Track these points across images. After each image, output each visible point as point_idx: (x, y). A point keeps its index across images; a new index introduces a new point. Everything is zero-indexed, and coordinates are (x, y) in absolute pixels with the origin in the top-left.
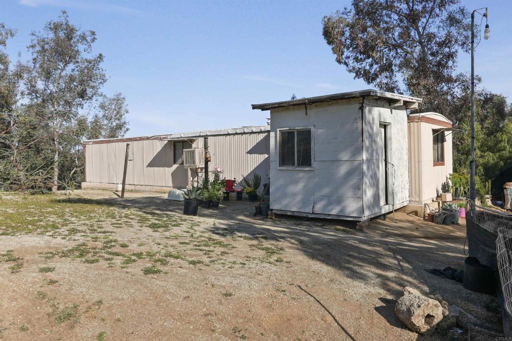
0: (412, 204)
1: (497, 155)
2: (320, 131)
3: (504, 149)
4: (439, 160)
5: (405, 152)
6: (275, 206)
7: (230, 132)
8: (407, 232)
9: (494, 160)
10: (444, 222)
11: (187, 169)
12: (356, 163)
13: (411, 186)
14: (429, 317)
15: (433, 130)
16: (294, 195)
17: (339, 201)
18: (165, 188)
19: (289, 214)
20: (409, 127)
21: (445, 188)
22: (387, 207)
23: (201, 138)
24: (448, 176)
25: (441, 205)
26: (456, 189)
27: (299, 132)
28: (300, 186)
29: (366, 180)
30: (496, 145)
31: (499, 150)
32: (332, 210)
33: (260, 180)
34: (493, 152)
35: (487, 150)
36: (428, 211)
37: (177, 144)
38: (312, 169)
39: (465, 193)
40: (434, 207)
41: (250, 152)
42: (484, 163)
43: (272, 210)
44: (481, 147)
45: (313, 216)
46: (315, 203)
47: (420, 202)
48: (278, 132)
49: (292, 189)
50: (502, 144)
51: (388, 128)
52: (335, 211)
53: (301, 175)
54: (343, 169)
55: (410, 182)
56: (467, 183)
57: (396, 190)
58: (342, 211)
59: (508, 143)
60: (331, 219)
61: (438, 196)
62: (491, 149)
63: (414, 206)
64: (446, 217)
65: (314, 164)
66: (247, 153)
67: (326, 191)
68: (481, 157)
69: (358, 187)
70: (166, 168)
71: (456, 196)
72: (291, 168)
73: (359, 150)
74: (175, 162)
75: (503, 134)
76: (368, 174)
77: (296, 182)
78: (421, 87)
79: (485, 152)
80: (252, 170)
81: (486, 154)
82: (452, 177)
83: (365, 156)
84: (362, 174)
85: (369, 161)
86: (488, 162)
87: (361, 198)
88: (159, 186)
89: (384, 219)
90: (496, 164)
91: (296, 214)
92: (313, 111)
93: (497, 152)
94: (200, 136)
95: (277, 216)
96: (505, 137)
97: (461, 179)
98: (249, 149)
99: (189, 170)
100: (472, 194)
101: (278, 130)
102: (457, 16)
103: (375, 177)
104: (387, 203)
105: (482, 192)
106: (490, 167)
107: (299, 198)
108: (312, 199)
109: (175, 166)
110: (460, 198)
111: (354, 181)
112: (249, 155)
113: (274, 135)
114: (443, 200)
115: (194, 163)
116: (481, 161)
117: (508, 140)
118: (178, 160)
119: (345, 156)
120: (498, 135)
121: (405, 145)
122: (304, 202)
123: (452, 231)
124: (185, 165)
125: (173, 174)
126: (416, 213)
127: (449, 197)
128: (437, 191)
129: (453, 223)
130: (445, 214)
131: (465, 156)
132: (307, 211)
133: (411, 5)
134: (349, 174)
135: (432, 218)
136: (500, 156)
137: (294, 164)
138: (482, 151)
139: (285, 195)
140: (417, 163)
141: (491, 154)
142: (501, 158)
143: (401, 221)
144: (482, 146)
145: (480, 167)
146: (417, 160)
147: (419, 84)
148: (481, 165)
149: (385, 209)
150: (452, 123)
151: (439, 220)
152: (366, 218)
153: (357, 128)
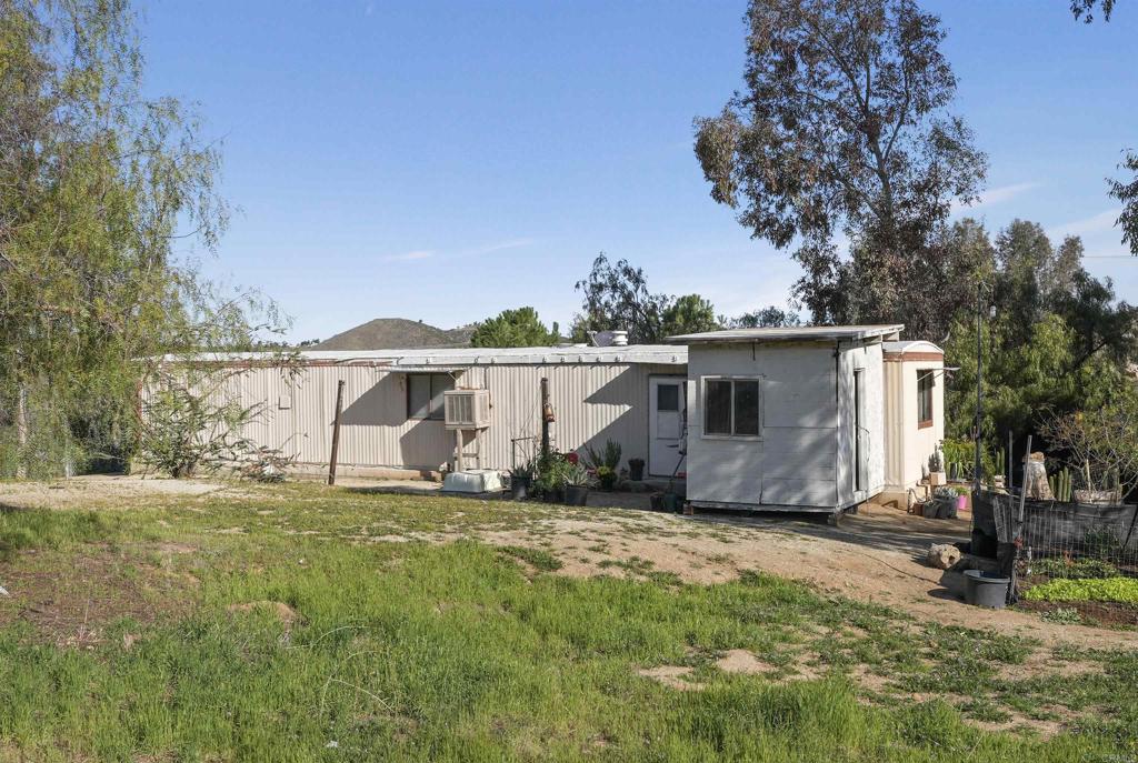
0: (890, 491)
1: (1021, 393)
2: (771, 383)
3: (1034, 380)
4: (926, 418)
5: (880, 408)
6: (694, 496)
7: (548, 361)
8: (891, 526)
9: (1014, 402)
10: (938, 516)
11: (455, 432)
12: (827, 431)
13: (887, 462)
14: (951, 558)
15: (918, 371)
16: (729, 477)
17: (801, 485)
18: (384, 468)
19: (720, 507)
20: (885, 369)
21: (934, 464)
22: (859, 493)
23: (478, 369)
24: (939, 444)
25: (929, 492)
26: (953, 465)
27: (739, 383)
28: (738, 463)
29: (840, 455)
30: (1019, 369)
31: (1027, 381)
32: (789, 498)
33: (620, 453)
34: (1013, 386)
35: (1002, 382)
36: (914, 501)
37: (414, 378)
38: (760, 439)
39: (965, 472)
40: (920, 495)
41: (593, 399)
42: (996, 410)
43: (689, 502)
44: (990, 375)
45: (759, 509)
46: (763, 489)
47: (901, 486)
48: (703, 382)
49: (724, 469)
50: (1031, 369)
51: (861, 376)
52: (794, 500)
53: (741, 447)
54: (806, 440)
55: (887, 455)
56: (967, 456)
57: (871, 468)
58: (805, 498)
59: (1041, 367)
60: (789, 512)
61: (924, 478)
62: (1009, 380)
63: (892, 493)
64: (940, 507)
65: (763, 432)
66: (586, 401)
67: (779, 471)
68: (991, 395)
69: (829, 466)
70: (386, 427)
71: (951, 476)
72: (724, 437)
73: (832, 413)
74: (409, 415)
75: (1032, 348)
76: (842, 445)
77: (729, 458)
78: (885, 270)
79: (998, 385)
80: (595, 434)
81: (1000, 389)
82: (945, 445)
83: (839, 421)
84: (836, 448)
85: (844, 426)
86: (1004, 406)
87: (833, 480)
88: (366, 466)
89: (855, 512)
90: (1018, 412)
91: (731, 507)
92: (761, 354)
93: (1020, 385)
94: (476, 365)
95: (699, 511)
96: (1035, 355)
97: (958, 450)
98: (589, 394)
99: (459, 432)
100: (975, 474)
101: (703, 377)
102: (949, 134)
103: (847, 449)
104: (858, 489)
105: (990, 469)
106: (1007, 418)
107: (736, 482)
108: (758, 482)
109: (410, 425)
110: (958, 479)
111: (822, 457)
112: (589, 405)
113: (695, 385)
114: (933, 483)
115: (470, 418)
116: (990, 404)
117: (1042, 362)
118: (418, 409)
119: (809, 421)
120: (1024, 349)
121: (881, 399)
122: (745, 488)
123: (949, 526)
124: (447, 422)
125: (405, 441)
126: (895, 504)
127: (942, 479)
128: (923, 469)
129: (949, 517)
130: (938, 502)
131: (959, 393)
132: (749, 500)
133: (863, 96)
134: (816, 447)
135: (920, 509)
136: (1025, 393)
137: (730, 432)
138: (992, 383)
139: (711, 478)
140: (896, 427)
141: (1009, 390)
142: (1028, 398)
143: (878, 515)
144: (992, 370)
145: (988, 418)
146: (896, 421)
147: (882, 265)
148: (990, 414)
149: (858, 497)
150: (943, 352)
151: (930, 511)
152: (839, 509)
153: (829, 382)
